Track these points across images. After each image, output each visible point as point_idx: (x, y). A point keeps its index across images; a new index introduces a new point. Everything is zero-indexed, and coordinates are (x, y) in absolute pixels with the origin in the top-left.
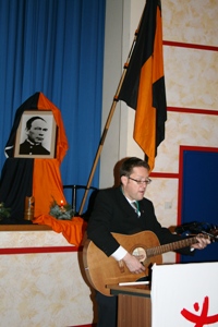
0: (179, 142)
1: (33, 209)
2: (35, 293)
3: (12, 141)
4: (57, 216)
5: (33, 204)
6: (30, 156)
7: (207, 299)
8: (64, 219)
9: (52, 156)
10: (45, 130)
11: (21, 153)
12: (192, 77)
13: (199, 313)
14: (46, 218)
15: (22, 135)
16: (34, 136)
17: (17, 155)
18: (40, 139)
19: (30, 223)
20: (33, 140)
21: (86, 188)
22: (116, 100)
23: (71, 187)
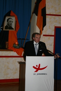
0: (54, 25)
1: (8, 45)
2: (8, 68)
3: (3, 25)
4: (15, 47)
5: (8, 44)
6: (8, 30)
7: (40, 65)
8: (17, 48)
9: (14, 30)
10: (12, 22)
11: (5, 29)
12: (59, 5)
13: (37, 67)
14: (11, 48)
15: (6, 24)
16: (9, 24)
17: (4, 29)
18: (11, 25)
19: (7, 49)
20: (9, 25)
21: (24, 39)
22: (33, 13)
23: (21, 39)
